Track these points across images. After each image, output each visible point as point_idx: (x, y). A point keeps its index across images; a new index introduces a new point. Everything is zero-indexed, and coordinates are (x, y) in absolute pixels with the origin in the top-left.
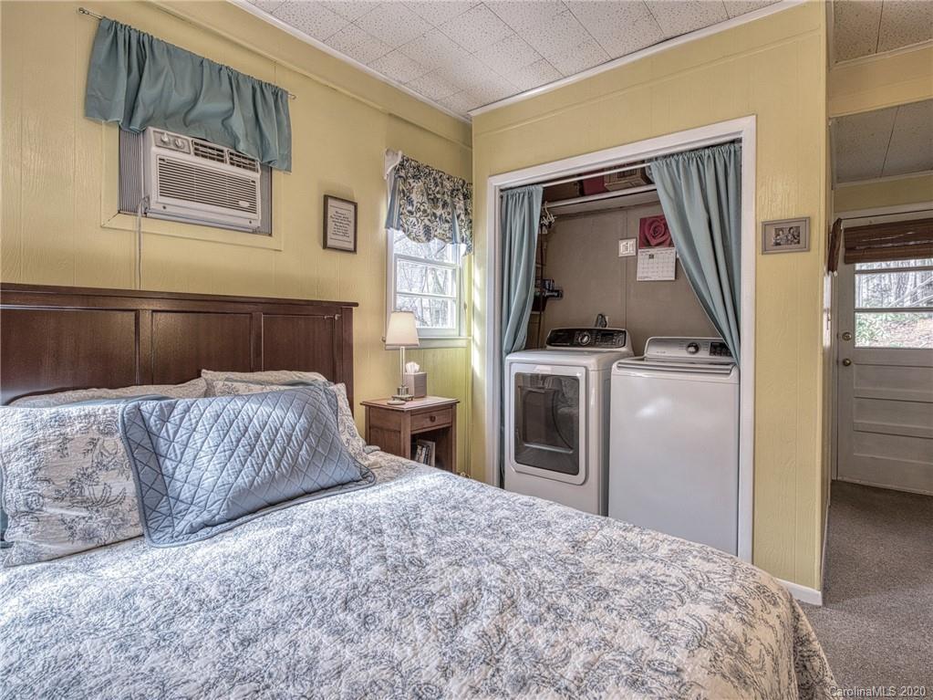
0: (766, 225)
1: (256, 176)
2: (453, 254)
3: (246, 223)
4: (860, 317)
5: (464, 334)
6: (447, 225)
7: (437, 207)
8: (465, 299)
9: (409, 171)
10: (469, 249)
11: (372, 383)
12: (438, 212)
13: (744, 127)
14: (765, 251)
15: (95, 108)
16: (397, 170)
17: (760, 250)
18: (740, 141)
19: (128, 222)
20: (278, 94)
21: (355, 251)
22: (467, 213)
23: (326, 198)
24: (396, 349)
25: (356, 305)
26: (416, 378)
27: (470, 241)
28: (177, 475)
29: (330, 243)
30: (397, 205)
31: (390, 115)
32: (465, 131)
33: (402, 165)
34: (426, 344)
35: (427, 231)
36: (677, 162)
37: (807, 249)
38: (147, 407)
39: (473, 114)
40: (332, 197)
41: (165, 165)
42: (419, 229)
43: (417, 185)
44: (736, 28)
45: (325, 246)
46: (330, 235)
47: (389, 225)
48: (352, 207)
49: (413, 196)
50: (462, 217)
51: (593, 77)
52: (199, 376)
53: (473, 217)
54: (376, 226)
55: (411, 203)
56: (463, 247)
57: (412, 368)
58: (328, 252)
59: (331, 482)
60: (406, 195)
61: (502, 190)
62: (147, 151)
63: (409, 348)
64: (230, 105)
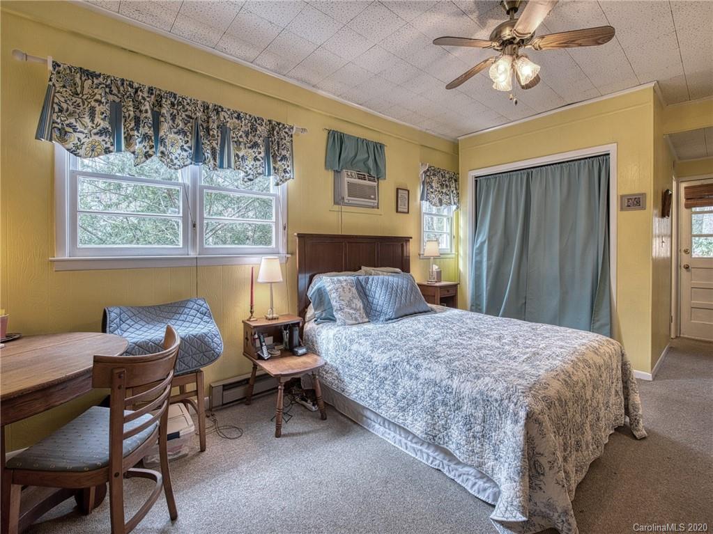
0: (622, 197)
1: (375, 184)
2: (449, 211)
3: (372, 204)
4: (695, 240)
5: (454, 252)
6: (448, 197)
7: (443, 188)
8: (454, 233)
9: (431, 172)
10: (458, 208)
11: (417, 274)
12: (444, 191)
13: (611, 148)
14: (622, 209)
15: (328, 165)
16: (425, 172)
17: (619, 209)
18: (609, 154)
19: (337, 207)
20: (382, 146)
21: (408, 212)
22: (456, 189)
23: (397, 189)
24: (428, 258)
25: (411, 238)
26: (437, 272)
27: (458, 203)
28: (374, 302)
29: (399, 210)
30: (426, 190)
31: (422, 145)
32: (455, 147)
33: (428, 170)
34: (442, 256)
35: (441, 201)
36: (574, 164)
37: (644, 208)
38: (361, 278)
39: (459, 138)
40: (401, 189)
41: (350, 184)
42: (436, 200)
43: (435, 179)
44: (606, 100)
45: (397, 211)
46: (399, 206)
47: (422, 199)
48: (407, 192)
49: (433, 184)
50: (455, 192)
51: (527, 122)
52: (360, 269)
53: (460, 191)
54: (416, 200)
55: (432, 187)
56: (454, 207)
57: (435, 268)
58: (399, 214)
59: (422, 310)
60: (430, 184)
61: (476, 177)
62: (344, 179)
63: (435, 258)
64: (367, 156)
